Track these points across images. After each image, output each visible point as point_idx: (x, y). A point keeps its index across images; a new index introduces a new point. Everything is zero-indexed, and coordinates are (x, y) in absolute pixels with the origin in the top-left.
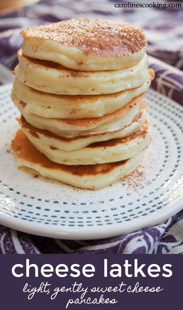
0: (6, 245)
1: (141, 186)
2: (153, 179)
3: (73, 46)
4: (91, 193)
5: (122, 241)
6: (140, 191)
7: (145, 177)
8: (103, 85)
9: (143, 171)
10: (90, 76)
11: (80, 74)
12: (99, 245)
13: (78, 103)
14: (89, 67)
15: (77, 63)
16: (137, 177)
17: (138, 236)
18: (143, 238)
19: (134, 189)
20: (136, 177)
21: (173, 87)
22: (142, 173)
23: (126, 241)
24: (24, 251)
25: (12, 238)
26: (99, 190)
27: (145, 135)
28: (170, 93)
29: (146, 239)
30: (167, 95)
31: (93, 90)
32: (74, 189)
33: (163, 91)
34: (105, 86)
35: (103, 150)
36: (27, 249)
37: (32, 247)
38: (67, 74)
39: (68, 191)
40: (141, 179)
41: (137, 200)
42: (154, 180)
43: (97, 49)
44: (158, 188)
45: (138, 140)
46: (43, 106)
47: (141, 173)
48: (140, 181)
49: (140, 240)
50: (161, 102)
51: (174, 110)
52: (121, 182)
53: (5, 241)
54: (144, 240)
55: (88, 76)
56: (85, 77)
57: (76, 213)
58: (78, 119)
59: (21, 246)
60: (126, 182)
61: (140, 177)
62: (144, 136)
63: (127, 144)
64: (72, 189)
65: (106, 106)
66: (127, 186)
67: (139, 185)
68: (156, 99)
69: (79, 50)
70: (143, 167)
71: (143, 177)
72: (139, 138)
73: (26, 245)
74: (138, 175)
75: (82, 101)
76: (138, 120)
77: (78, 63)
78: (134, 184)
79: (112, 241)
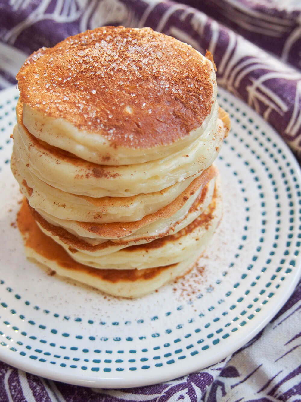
0: (12, 387)
1: (198, 294)
2: (218, 281)
3: (96, 131)
4: (128, 305)
5: (159, 396)
6: (197, 303)
7: (206, 277)
8: (141, 185)
9: (206, 266)
10: (121, 175)
11: (105, 172)
12: (131, 394)
13: (105, 207)
14: (119, 163)
15: (101, 158)
16: (196, 276)
17: (181, 390)
18: (187, 393)
19: (188, 298)
20: (194, 276)
21: (272, 106)
22: (203, 268)
23: (164, 396)
24: (35, 398)
25: (19, 378)
26: (139, 299)
27: (210, 222)
28: (267, 114)
29: (191, 394)
30: (262, 114)
31: (126, 191)
32: (104, 296)
33: (257, 106)
34: (144, 185)
35: (144, 256)
36: (38, 395)
37: (44, 392)
38: (88, 171)
39: (97, 299)
40: (200, 280)
41: (190, 320)
42: (218, 283)
43: (131, 136)
44: (221, 300)
45: (198, 234)
46: (55, 203)
47: (201, 269)
48: (199, 283)
49: (182, 397)
50: (251, 127)
51: (269, 145)
52: (172, 285)
53: (10, 381)
54: (188, 396)
55: (119, 175)
56: (114, 176)
57: (105, 340)
58: (106, 223)
59: (30, 390)
60: (178, 286)
61: (200, 277)
62: (208, 225)
63: (180, 244)
64: (101, 297)
65: (147, 207)
66: (179, 292)
67: (196, 291)
68: (244, 121)
69: (104, 141)
70: (207, 257)
71: (204, 276)
72: (199, 231)
73: (37, 388)
74: (198, 273)
75: (111, 203)
76: (199, 208)
77: (103, 158)
78: (189, 288)
79: (147, 392)
